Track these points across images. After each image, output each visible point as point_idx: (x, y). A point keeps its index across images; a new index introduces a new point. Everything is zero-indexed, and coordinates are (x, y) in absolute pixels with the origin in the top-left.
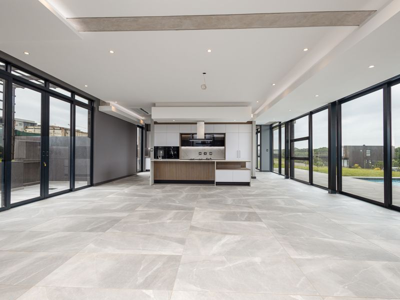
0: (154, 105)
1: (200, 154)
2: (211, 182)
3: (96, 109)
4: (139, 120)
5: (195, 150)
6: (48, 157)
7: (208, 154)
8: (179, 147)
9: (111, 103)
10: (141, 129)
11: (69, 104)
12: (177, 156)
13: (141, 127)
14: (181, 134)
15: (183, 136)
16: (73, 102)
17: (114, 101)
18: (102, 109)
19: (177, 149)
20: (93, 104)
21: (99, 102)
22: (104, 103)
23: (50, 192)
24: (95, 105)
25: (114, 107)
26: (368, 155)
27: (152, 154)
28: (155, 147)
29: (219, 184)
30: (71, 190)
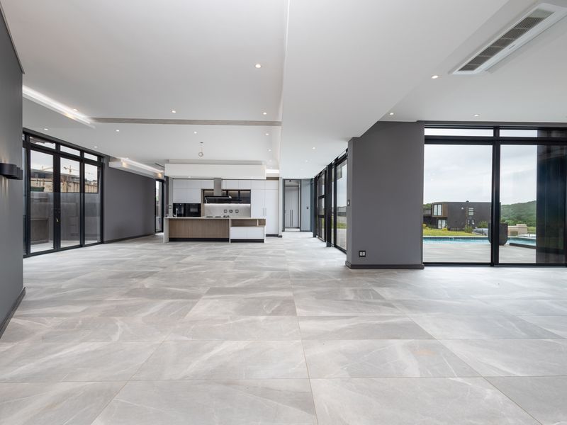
0: (168, 161)
1: (225, 211)
2: (226, 240)
3: (106, 166)
4: (156, 174)
5: (219, 207)
6: (60, 214)
7: (234, 212)
8: (200, 204)
9: (122, 159)
10: (161, 183)
11: (78, 163)
12: (198, 214)
13: (162, 181)
14: (204, 190)
15: (206, 192)
16: (82, 161)
17: (126, 157)
18: (112, 165)
19: (199, 206)
20: (102, 162)
21: (109, 158)
22: (114, 159)
23: (63, 245)
24: (105, 161)
25: (125, 163)
26: (471, 214)
27: (171, 211)
28: (174, 204)
29: (234, 241)
30: (81, 246)
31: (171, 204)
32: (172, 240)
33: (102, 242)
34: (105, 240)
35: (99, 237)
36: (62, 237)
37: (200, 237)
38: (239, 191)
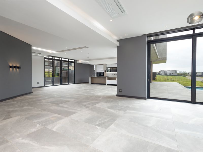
0: (90, 60)
2: (105, 84)
7: (115, 75)
12: (103, 76)
18: (77, 62)
19: (104, 73)
20: (75, 62)
21: (77, 61)
24: (75, 61)
25: (80, 61)
27: (96, 75)
28: (97, 73)
29: (108, 85)
30: (68, 84)
31: (96, 73)
32: (92, 84)
33: (75, 83)
34: (76, 83)
35: (74, 82)
36: (63, 82)
37: (99, 83)
38: (112, 68)
